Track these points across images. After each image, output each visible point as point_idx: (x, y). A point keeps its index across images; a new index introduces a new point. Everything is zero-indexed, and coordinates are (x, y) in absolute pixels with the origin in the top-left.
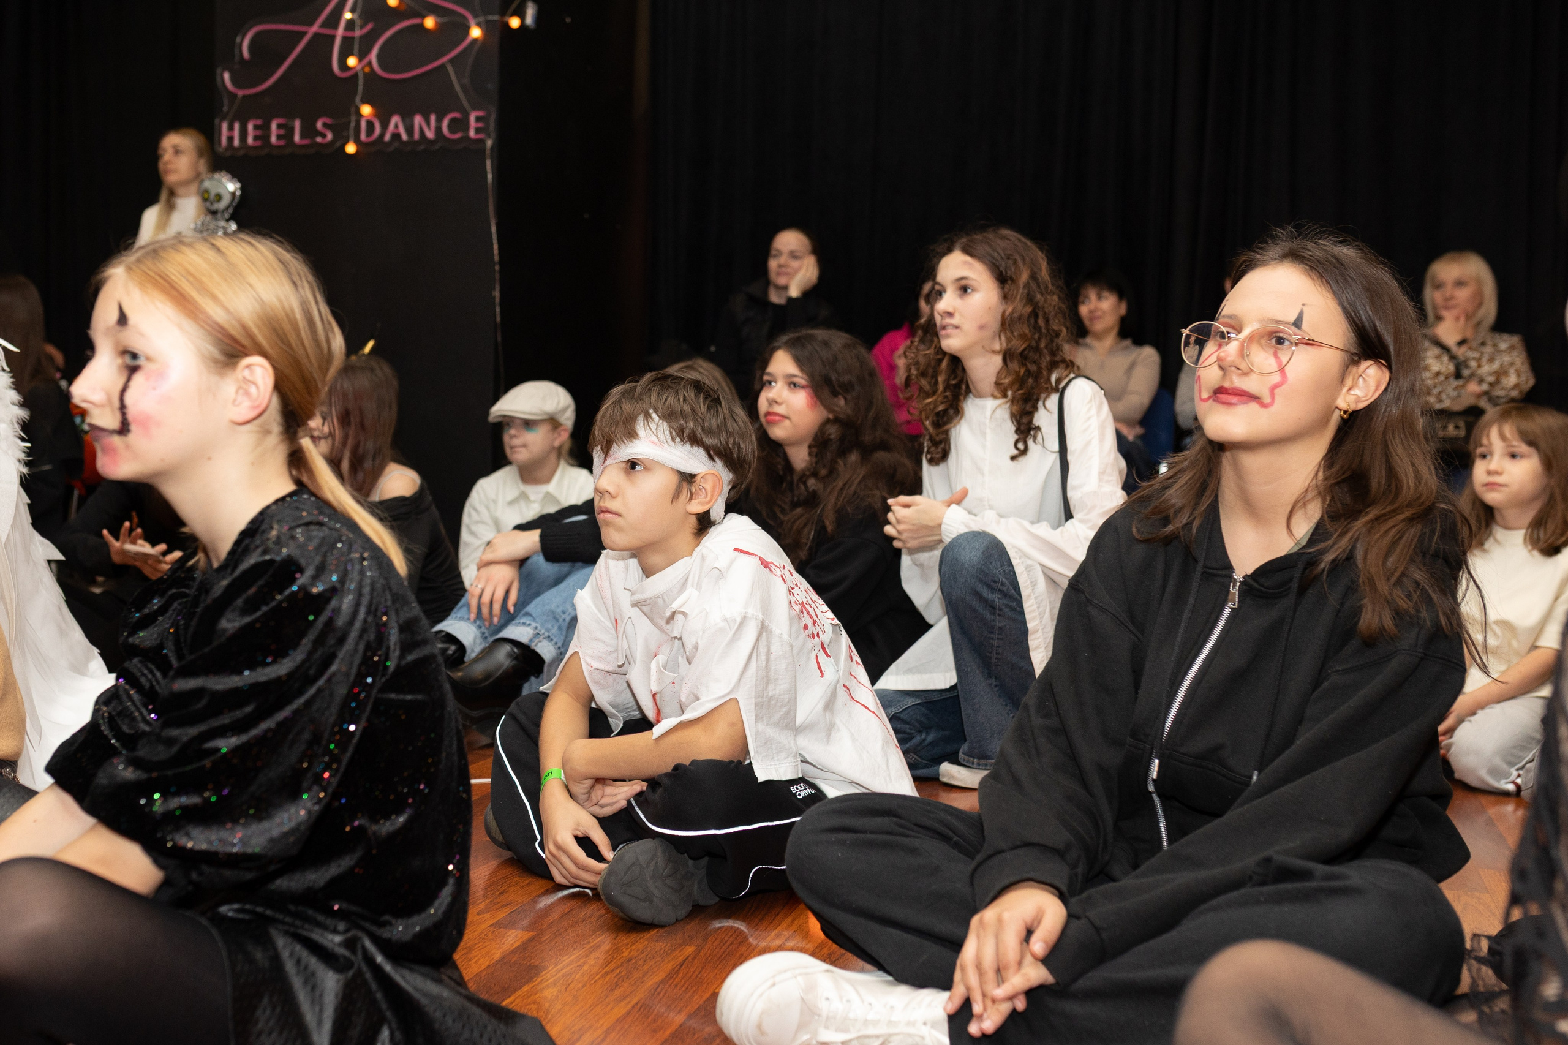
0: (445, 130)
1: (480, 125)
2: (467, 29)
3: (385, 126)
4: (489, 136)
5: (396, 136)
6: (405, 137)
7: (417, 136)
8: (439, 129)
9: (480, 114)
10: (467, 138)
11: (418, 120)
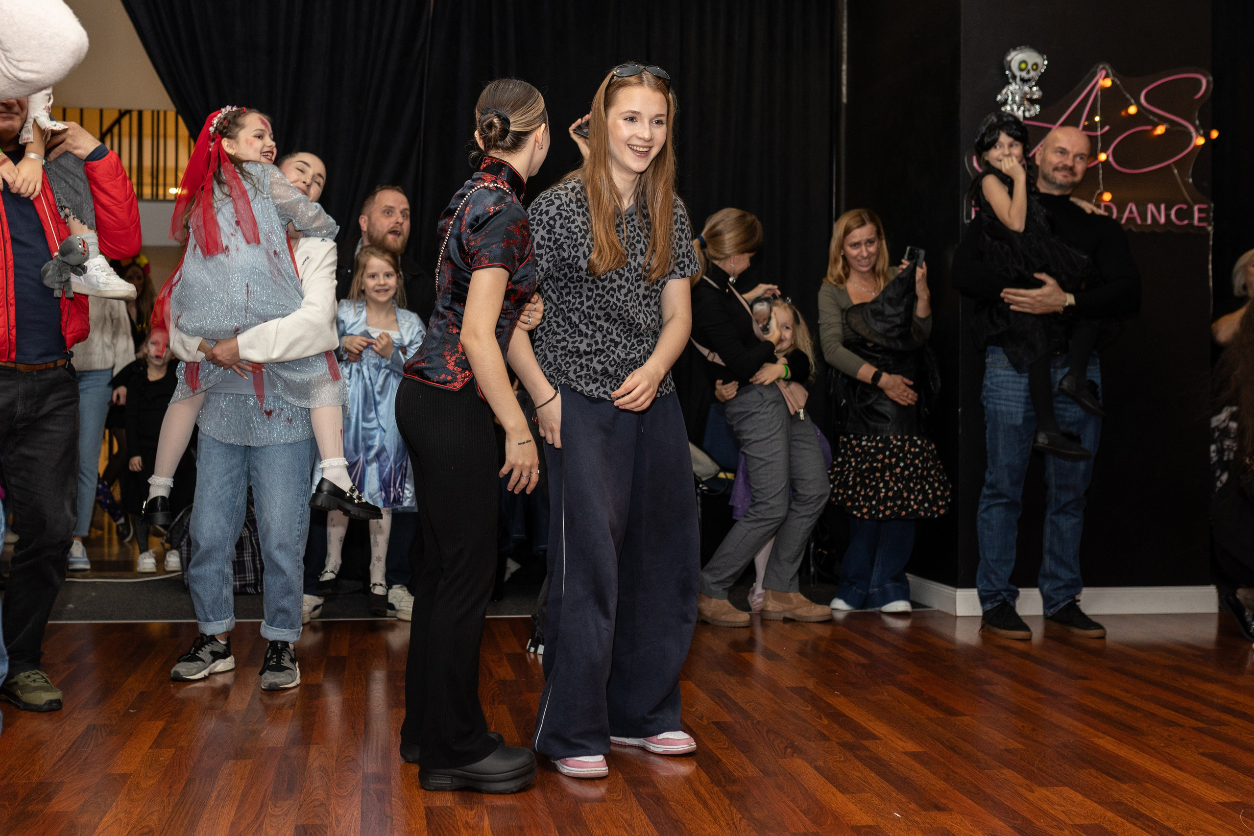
0: (1173, 216)
1: (1203, 215)
2: (1189, 138)
3: (1121, 211)
4: (1209, 225)
5: (1131, 220)
6: (1139, 221)
7: (1149, 221)
8: (1168, 216)
9: (1204, 206)
10: (1191, 225)
11: (1151, 207)
